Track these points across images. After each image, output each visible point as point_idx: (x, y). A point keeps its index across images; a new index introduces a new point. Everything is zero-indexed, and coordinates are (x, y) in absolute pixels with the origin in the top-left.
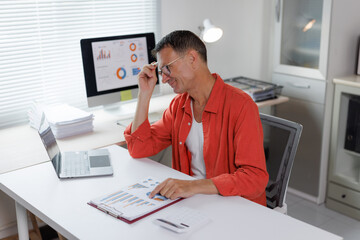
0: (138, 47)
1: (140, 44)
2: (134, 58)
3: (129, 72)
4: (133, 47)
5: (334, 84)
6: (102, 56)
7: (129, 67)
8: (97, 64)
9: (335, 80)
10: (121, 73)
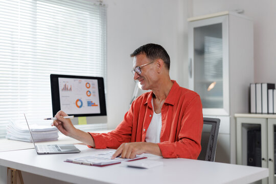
0: (91, 86)
1: (93, 84)
2: (89, 94)
3: (85, 104)
4: (88, 85)
5: (235, 118)
6: (65, 89)
7: (85, 100)
8: (62, 94)
9: (236, 115)
10: (79, 103)
